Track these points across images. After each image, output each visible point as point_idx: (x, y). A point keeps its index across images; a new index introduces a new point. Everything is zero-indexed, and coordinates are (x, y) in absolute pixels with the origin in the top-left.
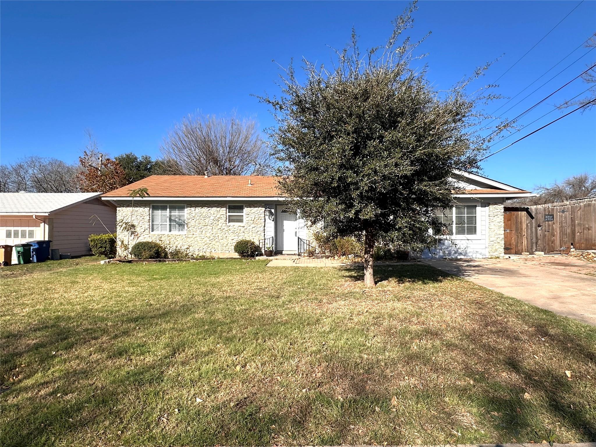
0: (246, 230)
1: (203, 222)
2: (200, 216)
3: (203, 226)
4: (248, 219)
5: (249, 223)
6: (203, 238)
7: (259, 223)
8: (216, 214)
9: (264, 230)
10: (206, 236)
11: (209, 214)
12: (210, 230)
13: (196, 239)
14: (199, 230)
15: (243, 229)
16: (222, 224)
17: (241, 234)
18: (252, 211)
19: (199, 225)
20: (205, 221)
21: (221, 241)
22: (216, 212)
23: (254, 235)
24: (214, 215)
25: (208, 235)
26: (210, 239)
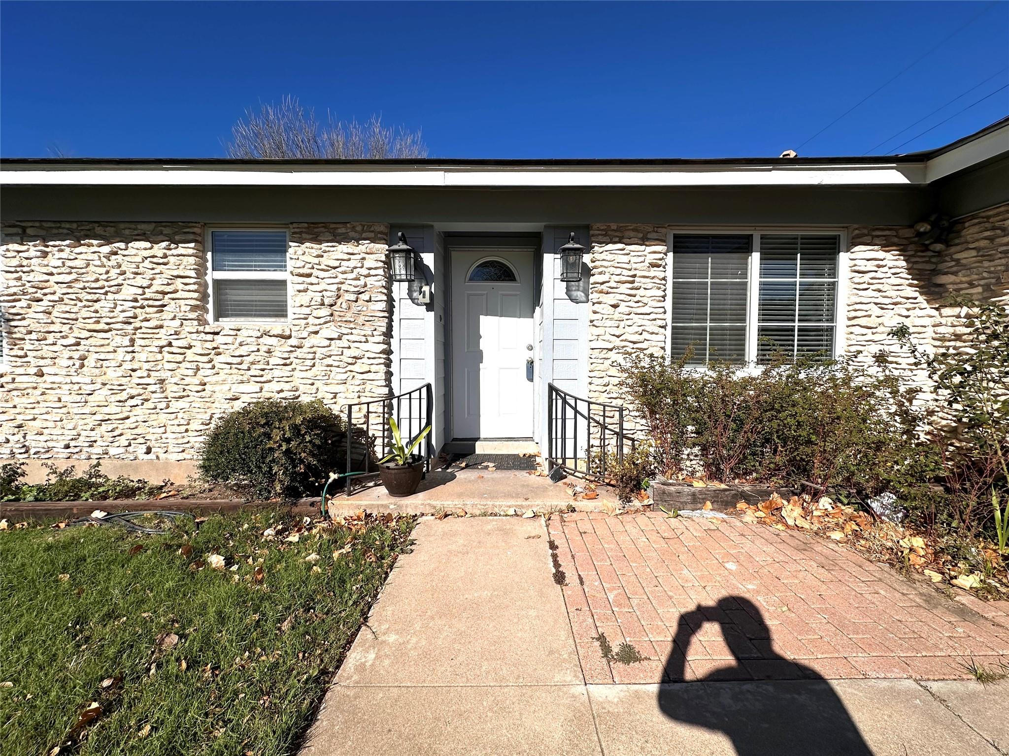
0: (299, 353)
1: (84, 313)
2: (69, 284)
3: (86, 334)
4: (304, 299)
5: (311, 320)
6: (88, 388)
7: (360, 320)
8: (149, 274)
9: (389, 352)
10: (99, 380)
11: (114, 273)
12: (120, 355)
13: (52, 396)
14: (66, 353)
15: (281, 348)
16: (177, 323)
17: (276, 373)
18: (326, 261)
19: (66, 328)
20: (97, 306)
21: (175, 406)
22: (147, 264)
23: (337, 375)
24: (139, 281)
25: (113, 375)
26: (124, 396)
